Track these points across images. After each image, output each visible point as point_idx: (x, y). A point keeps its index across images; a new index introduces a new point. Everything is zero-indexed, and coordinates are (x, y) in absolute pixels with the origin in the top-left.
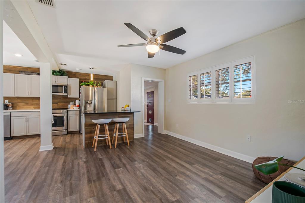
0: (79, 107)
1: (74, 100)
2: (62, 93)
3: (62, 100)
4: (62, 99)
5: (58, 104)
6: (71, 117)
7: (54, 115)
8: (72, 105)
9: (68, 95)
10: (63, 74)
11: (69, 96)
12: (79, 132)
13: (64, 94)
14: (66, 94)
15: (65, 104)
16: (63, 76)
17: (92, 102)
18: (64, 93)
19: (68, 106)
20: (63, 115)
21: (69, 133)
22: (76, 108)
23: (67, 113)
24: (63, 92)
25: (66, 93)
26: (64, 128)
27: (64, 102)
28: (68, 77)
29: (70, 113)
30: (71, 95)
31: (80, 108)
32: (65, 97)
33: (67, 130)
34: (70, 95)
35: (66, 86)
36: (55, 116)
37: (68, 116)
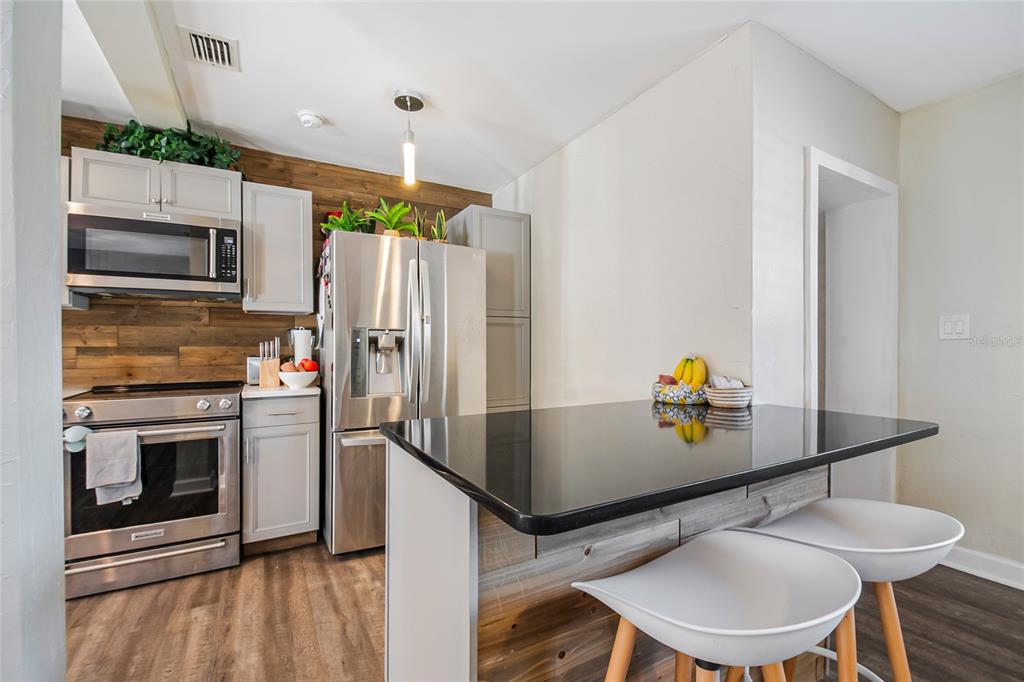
0: (314, 375)
1: (280, 325)
2: (207, 279)
3: (205, 326)
4: (206, 319)
5: (178, 354)
6: (263, 445)
7: (140, 438)
8: (271, 361)
9: (242, 294)
10: (211, 153)
11: (248, 305)
12: (314, 539)
13: (220, 287)
14: (233, 288)
15: (225, 354)
16: (211, 164)
17: (400, 343)
18: (220, 278)
19: (244, 363)
20: (213, 435)
21: (248, 553)
22: (297, 382)
23: (240, 417)
24: (213, 274)
25: (233, 280)
26: (217, 522)
27: (219, 341)
28: (244, 178)
29: (255, 417)
30: (261, 297)
31: (320, 382)
32: (227, 309)
33: (240, 532)
34: (255, 298)
35: (232, 233)
36: (147, 442)
37: (246, 439)
